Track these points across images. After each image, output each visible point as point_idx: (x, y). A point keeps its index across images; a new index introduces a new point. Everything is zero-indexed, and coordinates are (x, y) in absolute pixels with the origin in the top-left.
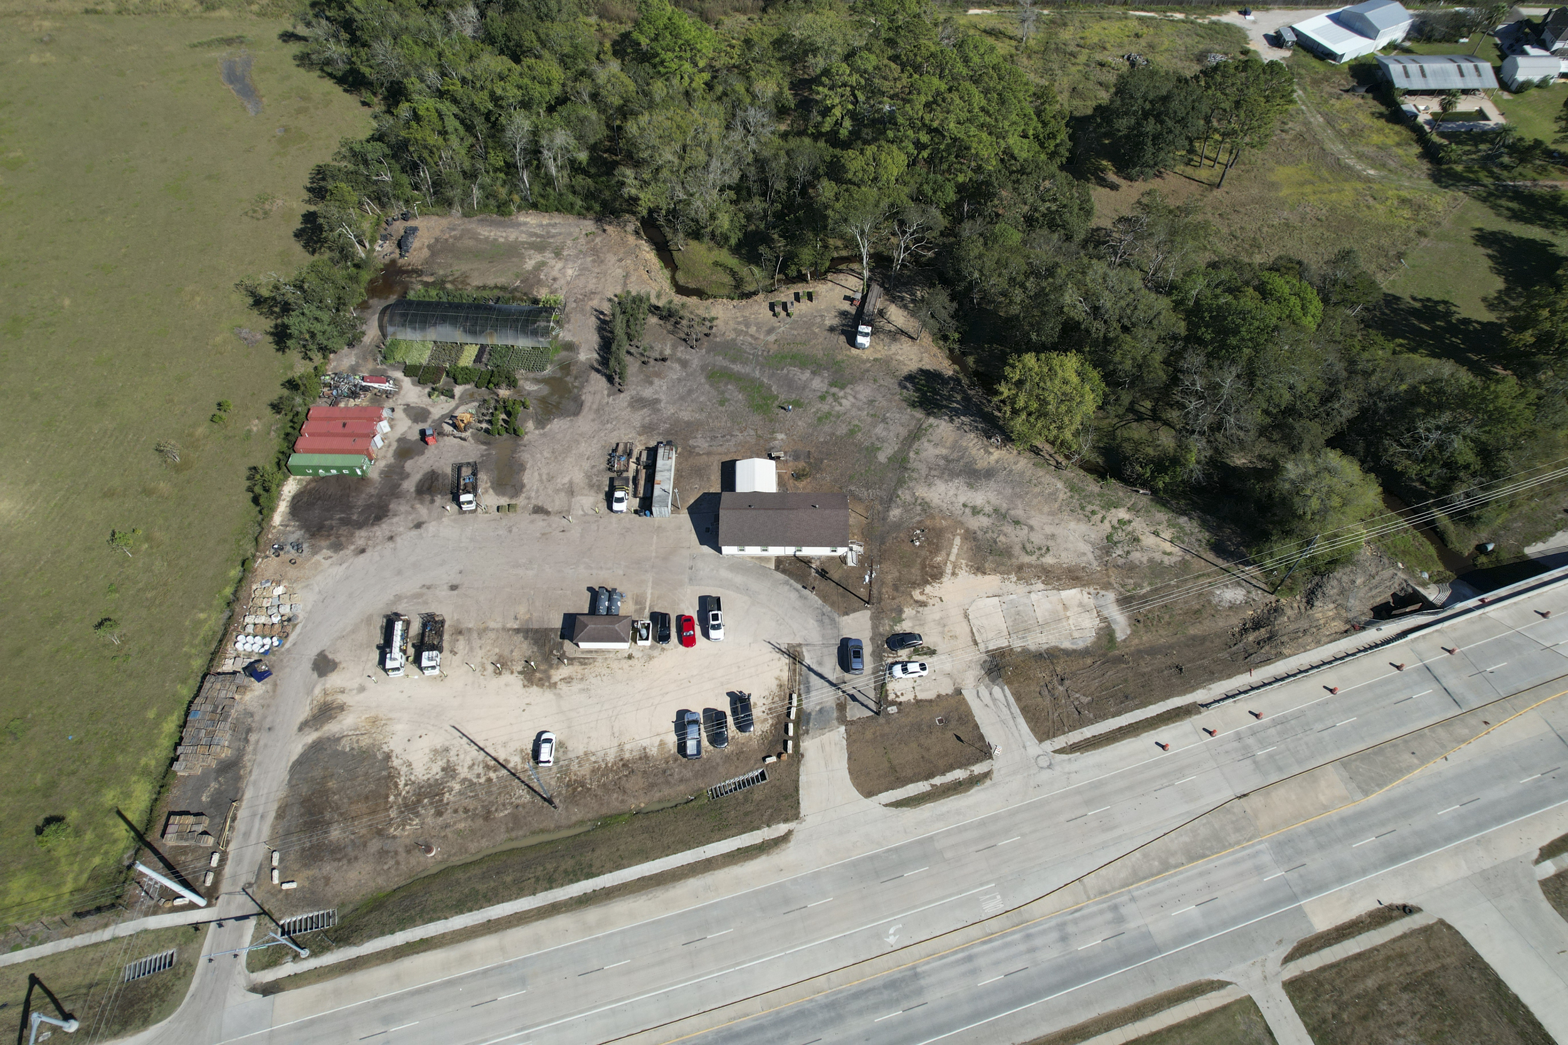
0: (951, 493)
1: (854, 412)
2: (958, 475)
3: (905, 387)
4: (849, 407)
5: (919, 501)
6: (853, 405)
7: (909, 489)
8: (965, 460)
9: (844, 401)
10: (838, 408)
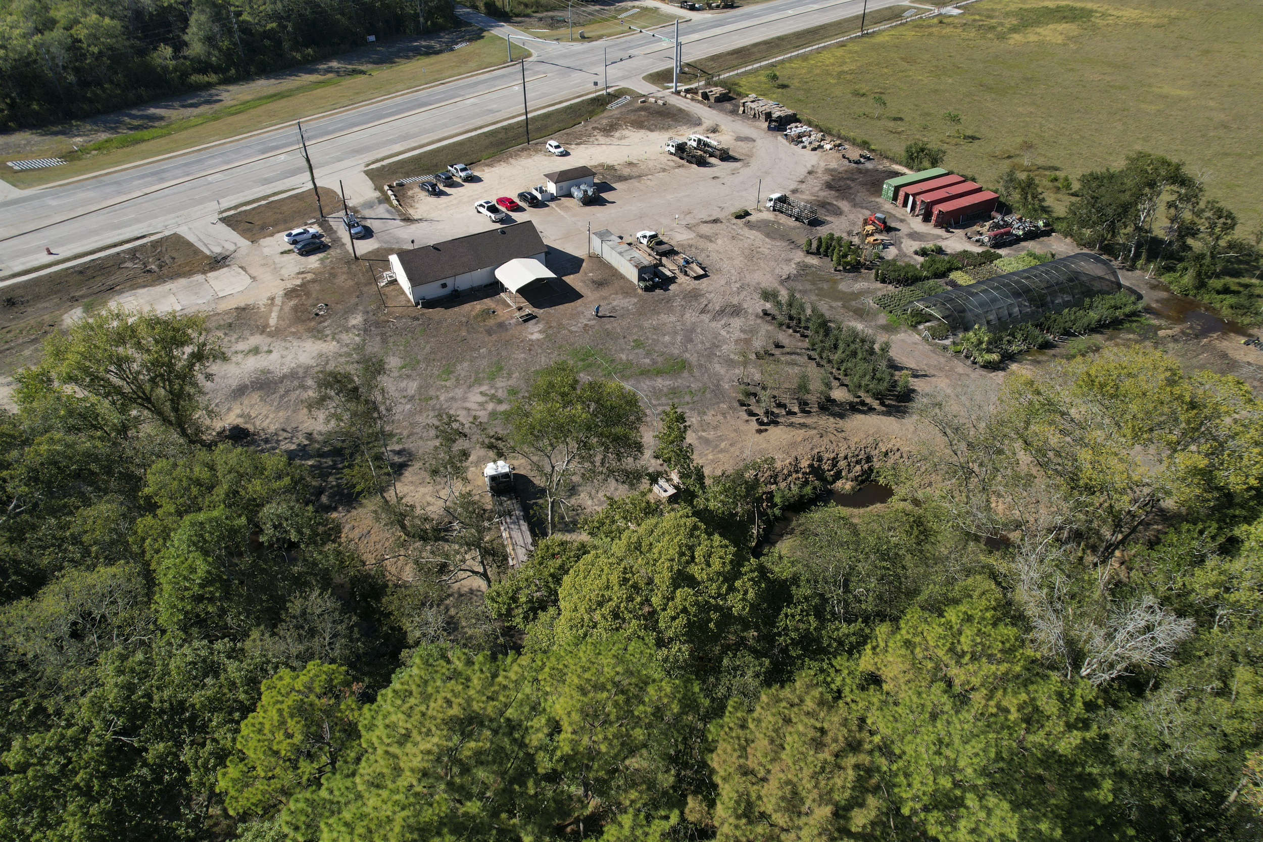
0: (289, 358)
1: (459, 392)
2: (285, 376)
3: (399, 453)
4: (470, 395)
5: (329, 338)
6: (465, 399)
7: (347, 345)
8: (277, 395)
9: (481, 399)
10: (484, 388)
